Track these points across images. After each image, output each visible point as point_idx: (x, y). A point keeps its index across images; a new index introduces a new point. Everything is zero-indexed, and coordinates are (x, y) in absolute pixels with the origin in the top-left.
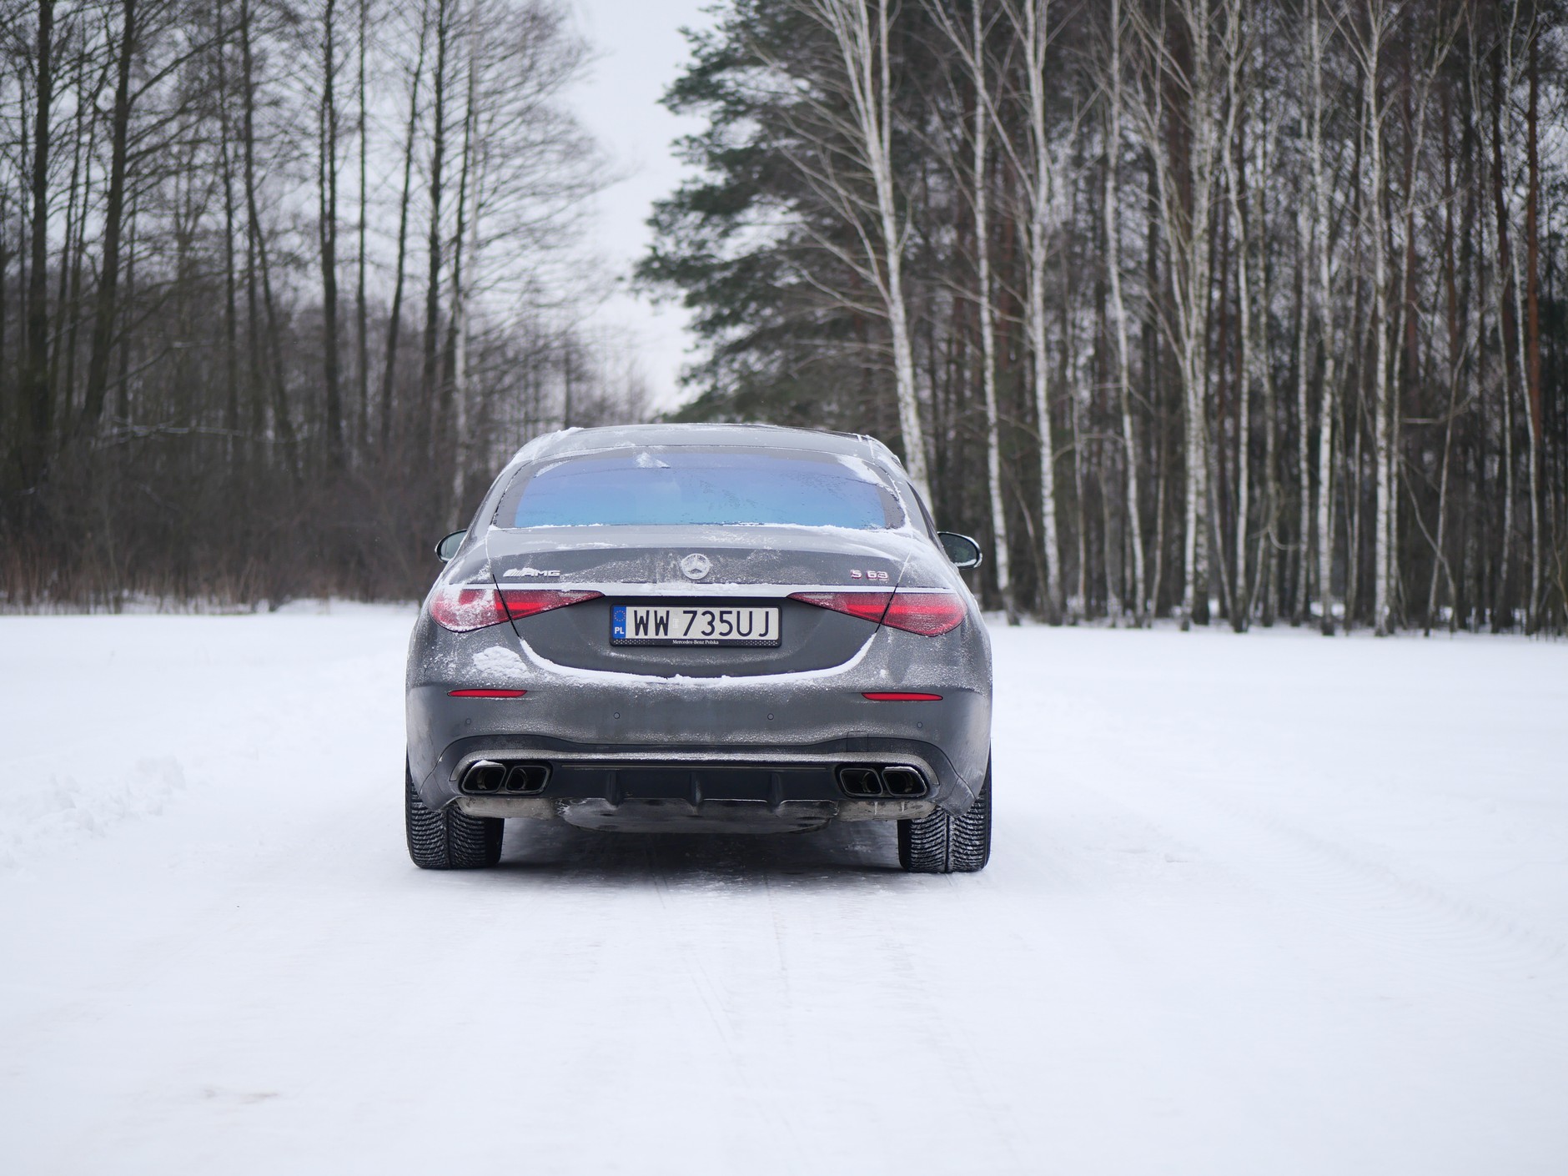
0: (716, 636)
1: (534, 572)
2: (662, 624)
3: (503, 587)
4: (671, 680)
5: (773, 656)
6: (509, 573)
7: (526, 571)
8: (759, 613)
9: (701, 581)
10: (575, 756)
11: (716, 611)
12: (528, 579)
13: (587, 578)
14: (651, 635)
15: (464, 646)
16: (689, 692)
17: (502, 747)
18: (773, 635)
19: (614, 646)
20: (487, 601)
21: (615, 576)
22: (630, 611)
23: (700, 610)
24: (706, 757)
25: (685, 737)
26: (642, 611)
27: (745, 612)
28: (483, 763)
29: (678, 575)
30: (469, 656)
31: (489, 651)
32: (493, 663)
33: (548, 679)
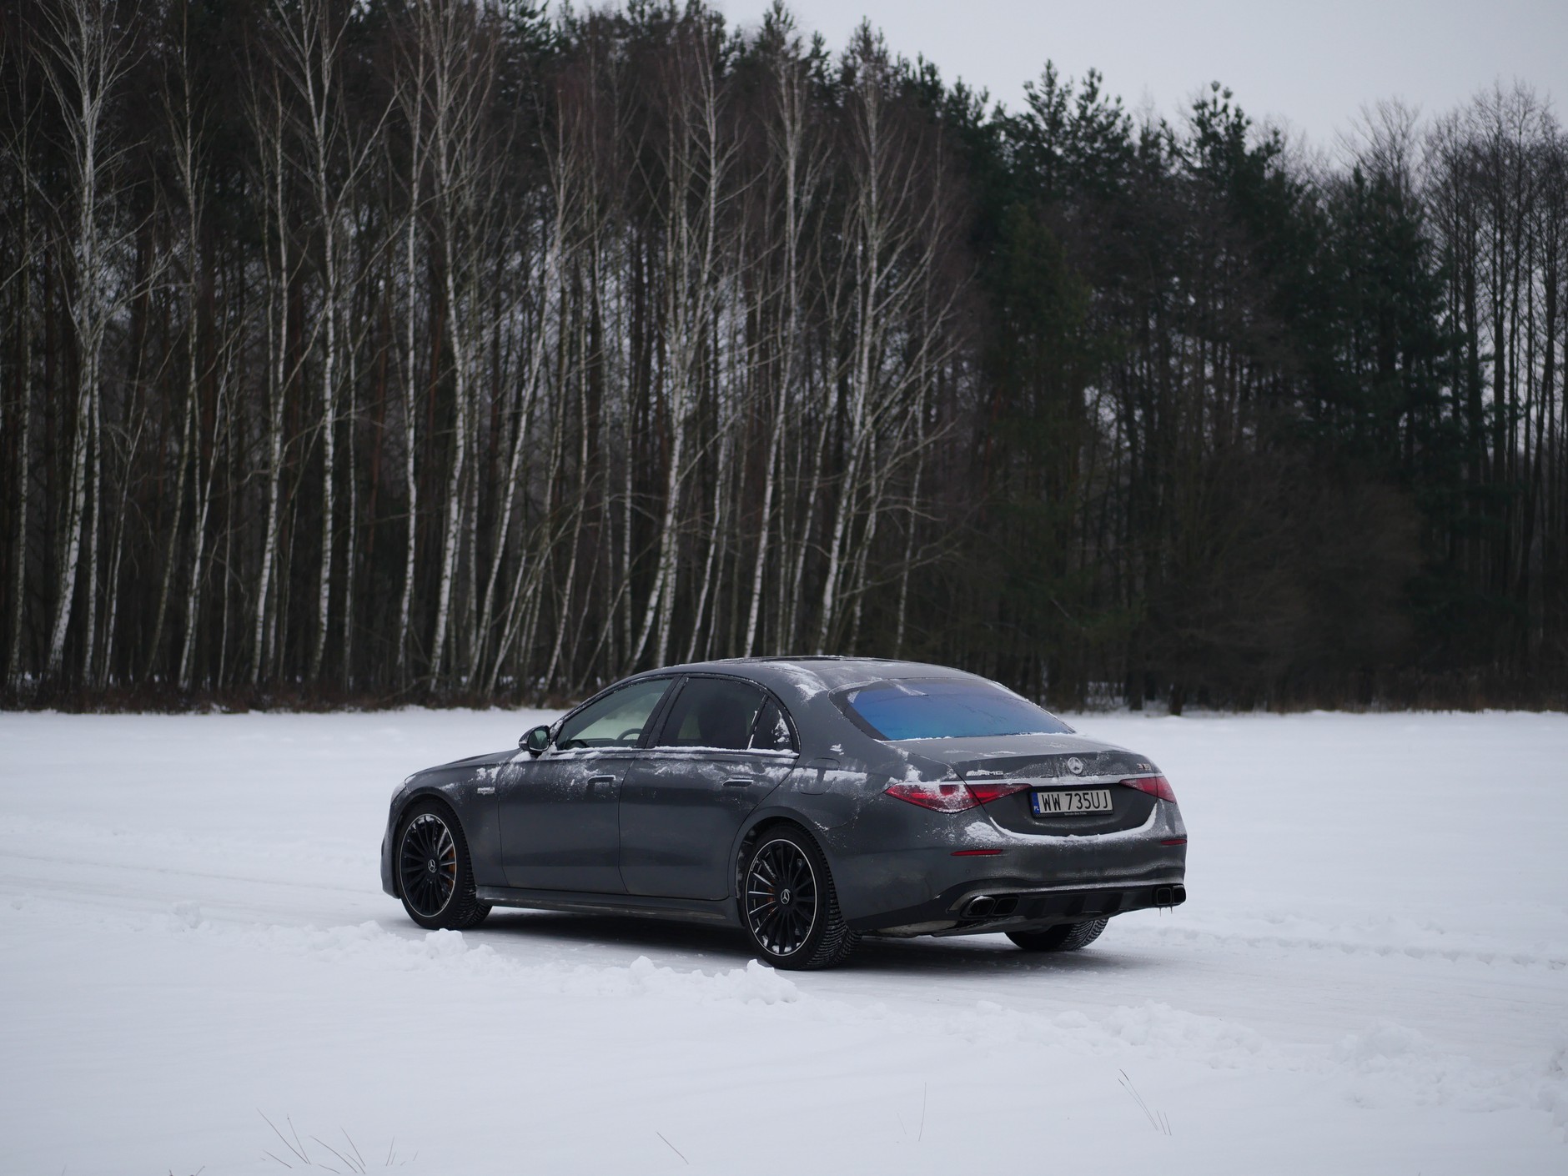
0: (1083, 809)
1: (987, 773)
2: (1057, 803)
3: (969, 782)
4: (1068, 838)
5: (1112, 820)
6: (969, 774)
7: (981, 772)
8: (1101, 793)
9: (1080, 775)
10: (1032, 890)
11: (1081, 793)
12: (984, 777)
13: (1020, 776)
14: (1053, 810)
15: (956, 823)
16: (1085, 846)
17: (990, 887)
18: (1110, 807)
19: (1036, 818)
20: (961, 793)
21: (1035, 774)
22: (1039, 795)
23: (1073, 793)
24: (1098, 886)
25: (1086, 874)
26: (1045, 795)
27: (1094, 792)
28: (981, 898)
29: (1068, 772)
30: (963, 828)
31: (974, 825)
32: (979, 833)
33: (1013, 841)
